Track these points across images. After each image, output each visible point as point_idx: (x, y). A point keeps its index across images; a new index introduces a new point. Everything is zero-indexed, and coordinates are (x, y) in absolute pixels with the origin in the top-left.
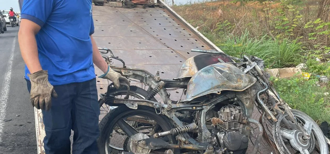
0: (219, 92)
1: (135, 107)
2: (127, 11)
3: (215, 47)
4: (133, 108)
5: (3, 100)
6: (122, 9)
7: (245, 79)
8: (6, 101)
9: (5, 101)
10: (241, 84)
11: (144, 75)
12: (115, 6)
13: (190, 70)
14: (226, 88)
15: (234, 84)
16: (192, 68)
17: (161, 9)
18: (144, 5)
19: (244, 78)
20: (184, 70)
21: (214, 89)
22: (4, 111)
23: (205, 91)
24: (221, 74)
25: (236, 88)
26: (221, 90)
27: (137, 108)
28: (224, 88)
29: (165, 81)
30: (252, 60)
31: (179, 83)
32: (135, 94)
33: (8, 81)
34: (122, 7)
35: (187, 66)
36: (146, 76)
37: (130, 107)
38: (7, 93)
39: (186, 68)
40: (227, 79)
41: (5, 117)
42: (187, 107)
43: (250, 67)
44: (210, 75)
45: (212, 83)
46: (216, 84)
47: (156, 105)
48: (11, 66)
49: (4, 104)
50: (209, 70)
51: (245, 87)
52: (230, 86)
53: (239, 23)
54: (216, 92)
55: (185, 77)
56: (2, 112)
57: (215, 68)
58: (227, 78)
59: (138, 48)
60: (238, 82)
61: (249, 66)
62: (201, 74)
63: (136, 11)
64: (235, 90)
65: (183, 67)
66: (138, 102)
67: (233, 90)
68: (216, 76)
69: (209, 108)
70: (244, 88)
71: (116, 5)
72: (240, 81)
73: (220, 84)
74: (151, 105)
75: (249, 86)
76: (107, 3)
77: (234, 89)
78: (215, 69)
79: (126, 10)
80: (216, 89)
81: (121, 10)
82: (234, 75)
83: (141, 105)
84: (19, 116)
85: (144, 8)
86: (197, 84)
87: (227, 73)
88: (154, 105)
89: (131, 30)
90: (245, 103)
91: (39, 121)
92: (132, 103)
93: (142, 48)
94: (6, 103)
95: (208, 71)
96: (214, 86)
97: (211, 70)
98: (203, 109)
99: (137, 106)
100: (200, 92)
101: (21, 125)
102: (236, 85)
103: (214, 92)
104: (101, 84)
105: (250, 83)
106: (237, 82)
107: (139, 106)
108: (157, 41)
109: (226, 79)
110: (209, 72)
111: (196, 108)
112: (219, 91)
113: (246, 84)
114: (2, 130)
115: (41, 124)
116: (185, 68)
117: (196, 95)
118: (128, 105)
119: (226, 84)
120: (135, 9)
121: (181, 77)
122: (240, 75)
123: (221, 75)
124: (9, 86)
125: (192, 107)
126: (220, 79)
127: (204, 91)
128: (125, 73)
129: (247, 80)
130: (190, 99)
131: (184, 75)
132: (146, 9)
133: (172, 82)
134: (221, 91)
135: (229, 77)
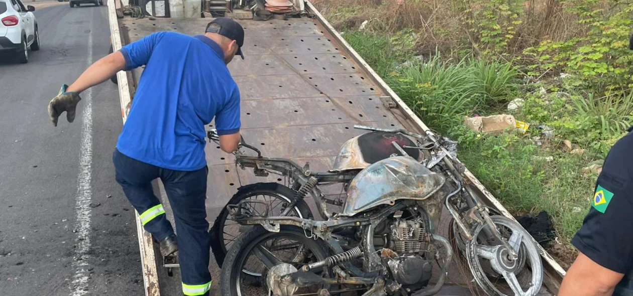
0: (392, 202)
1: (277, 229)
2: (259, 26)
3: (389, 92)
4: (274, 231)
5: (86, 166)
6: (253, 22)
7: (429, 183)
8: (90, 166)
9: (87, 167)
10: (423, 190)
11: (287, 168)
12: (243, 18)
13: (352, 157)
14: (402, 196)
15: (413, 190)
16: (355, 155)
17: (310, 20)
18: (285, 15)
19: (427, 181)
20: (344, 157)
21: (385, 197)
22: (88, 188)
23: (373, 202)
24: (396, 175)
25: (416, 196)
26: (396, 199)
27: (278, 231)
28: (399, 196)
29: (316, 175)
30: (440, 143)
31: (337, 177)
32: (276, 195)
33: (88, 125)
34: (252, 19)
35: (348, 152)
36: (291, 168)
37: (269, 230)
38: (90, 151)
39: (347, 154)
40: (404, 183)
41: (90, 198)
42: (349, 223)
43: (437, 158)
44: (381, 176)
45: (383, 190)
46: (388, 190)
47: (305, 224)
48: (89, 95)
49: (87, 173)
50: (379, 169)
51: (429, 193)
52: (407, 193)
53: (428, 22)
54: (388, 202)
55: (345, 169)
56: (85, 188)
57: (387, 166)
58: (403, 181)
59: (278, 96)
60: (419, 187)
61: (435, 158)
62: (367, 176)
63: (273, 26)
64: (414, 199)
65: (342, 153)
66: (280, 221)
67: (412, 198)
68: (388, 179)
69: (377, 222)
70: (427, 195)
71: (244, 16)
72: (422, 187)
73: (393, 190)
74: (298, 224)
75: (435, 191)
76: (229, 12)
77: (412, 196)
78: (387, 168)
79: (258, 24)
80: (388, 198)
81: (252, 24)
82: (413, 178)
83: (284, 225)
84: (110, 197)
85: (285, 19)
86: (362, 191)
87: (404, 174)
88: (303, 224)
89: (267, 61)
90: (428, 212)
91: (144, 233)
92: (272, 222)
93: (283, 96)
94: (90, 172)
95: (375, 171)
96: (384, 194)
97: (382, 170)
98: (371, 224)
99: (279, 227)
100: (366, 204)
101: (115, 215)
102: (417, 191)
103: (385, 203)
104: (227, 163)
105: (435, 187)
106: (417, 188)
107: (283, 227)
108: (305, 81)
109: (402, 183)
110: (378, 173)
111: (360, 223)
112: (392, 200)
113: (430, 189)
114: (89, 224)
115: (147, 238)
116: (344, 155)
117: (360, 207)
118: (266, 226)
119: (401, 190)
120: (271, 21)
121: (340, 168)
122: (422, 177)
123: (394, 176)
124: (90, 137)
125: (355, 223)
126: (394, 183)
127: (371, 201)
128: (261, 166)
129: (432, 183)
130: (352, 212)
131: (344, 167)
132: (288, 22)
133: (327, 177)
134: (396, 201)
135: (406, 180)
